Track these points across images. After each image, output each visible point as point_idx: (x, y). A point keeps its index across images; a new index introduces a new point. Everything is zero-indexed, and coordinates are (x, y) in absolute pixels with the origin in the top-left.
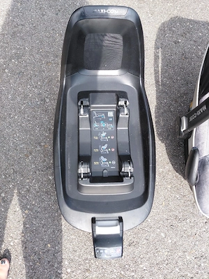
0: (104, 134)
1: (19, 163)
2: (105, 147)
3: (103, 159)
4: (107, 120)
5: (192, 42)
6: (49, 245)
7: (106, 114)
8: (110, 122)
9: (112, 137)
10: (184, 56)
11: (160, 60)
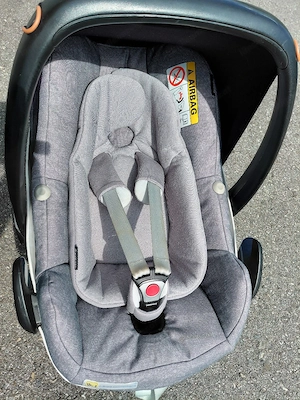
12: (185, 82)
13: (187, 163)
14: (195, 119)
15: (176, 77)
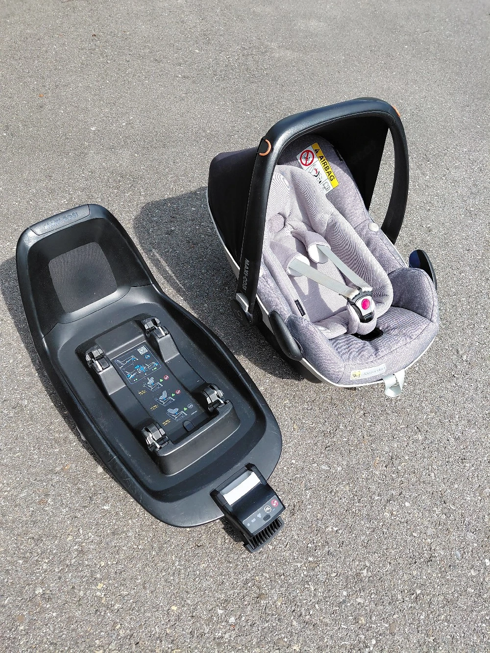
0: (151, 381)
1: (35, 522)
2: (164, 395)
3: (173, 411)
4: (142, 360)
5: (190, 223)
6: (174, 608)
7: (137, 354)
8: (149, 361)
9: (167, 378)
10: (192, 243)
11: (164, 263)
12: (316, 159)
13: (341, 218)
14: (335, 183)
15: (307, 159)
